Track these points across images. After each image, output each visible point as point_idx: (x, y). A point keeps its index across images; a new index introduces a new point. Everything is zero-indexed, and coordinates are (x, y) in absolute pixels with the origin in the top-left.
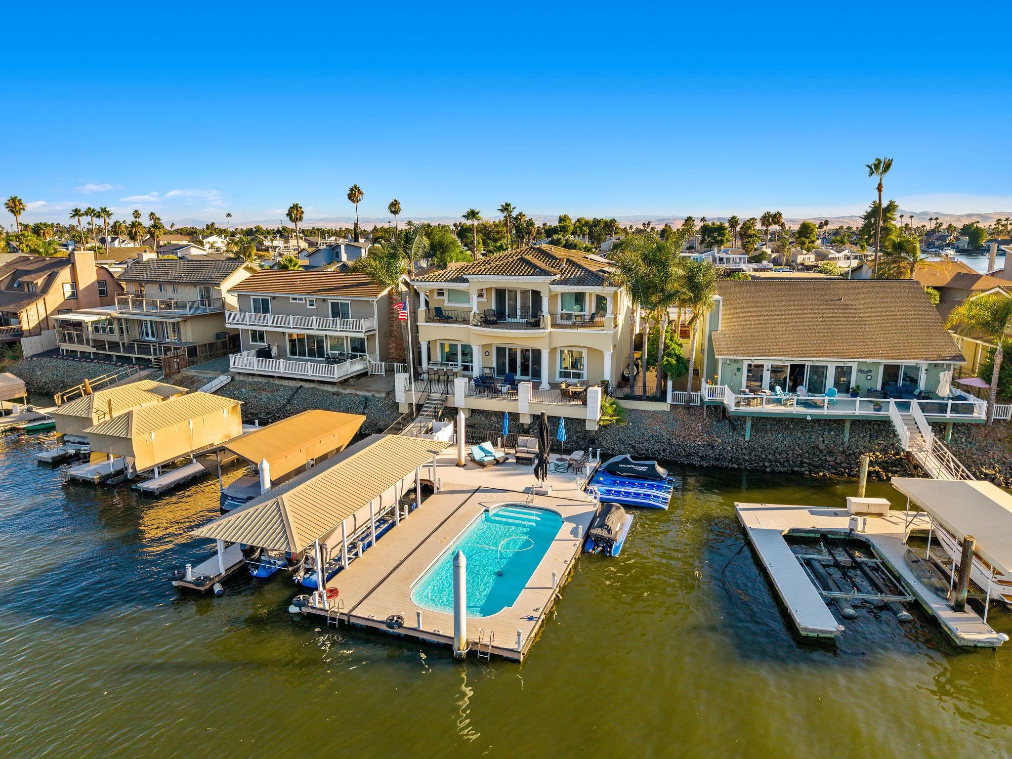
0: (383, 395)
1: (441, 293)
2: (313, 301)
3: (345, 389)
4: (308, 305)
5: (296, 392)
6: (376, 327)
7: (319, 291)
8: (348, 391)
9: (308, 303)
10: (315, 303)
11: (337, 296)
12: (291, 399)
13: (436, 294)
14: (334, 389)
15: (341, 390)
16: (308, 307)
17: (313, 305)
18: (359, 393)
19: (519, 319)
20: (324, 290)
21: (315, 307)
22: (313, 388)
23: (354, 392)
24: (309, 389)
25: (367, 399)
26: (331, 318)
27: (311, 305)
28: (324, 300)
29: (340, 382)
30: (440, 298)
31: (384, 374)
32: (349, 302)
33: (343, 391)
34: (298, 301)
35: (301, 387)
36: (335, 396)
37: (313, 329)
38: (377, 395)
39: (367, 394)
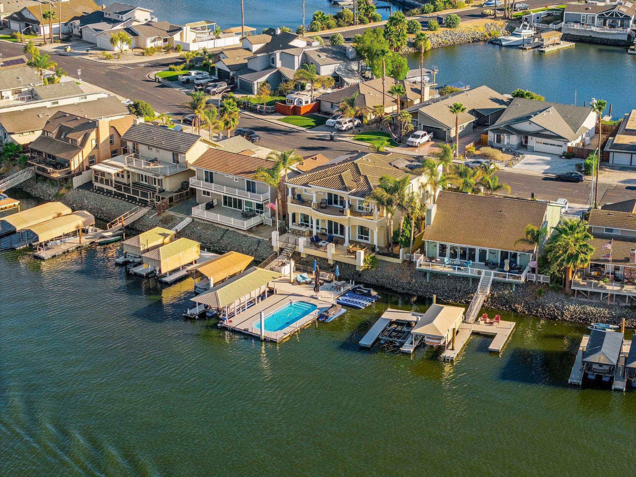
0: (268, 240)
2: (237, 178)
4: (234, 179)
5: (225, 233)
6: (269, 197)
8: (251, 235)
11: (250, 179)
12: (223, 236)
14: (244, 233)
15: (247, 234)
16: (234, 181)
18: (256, 237)
19: (339, 206)
20: (244, 173)
21: (238, 181)
22: (234, 231)
23: (253, 236)
24: (232, 231)
25: (259, 242)
26: (246, 191)
27: (236, 180)
28: (243, 179)
29: (247, 230)
31: (271, 225)
32: (256, 181)
33: (249, 235)
34: (229, 177)
35: (228, 229)
36: (244, 237)
37: (237, 196)
38: (265, 239)
39: (260, 238)
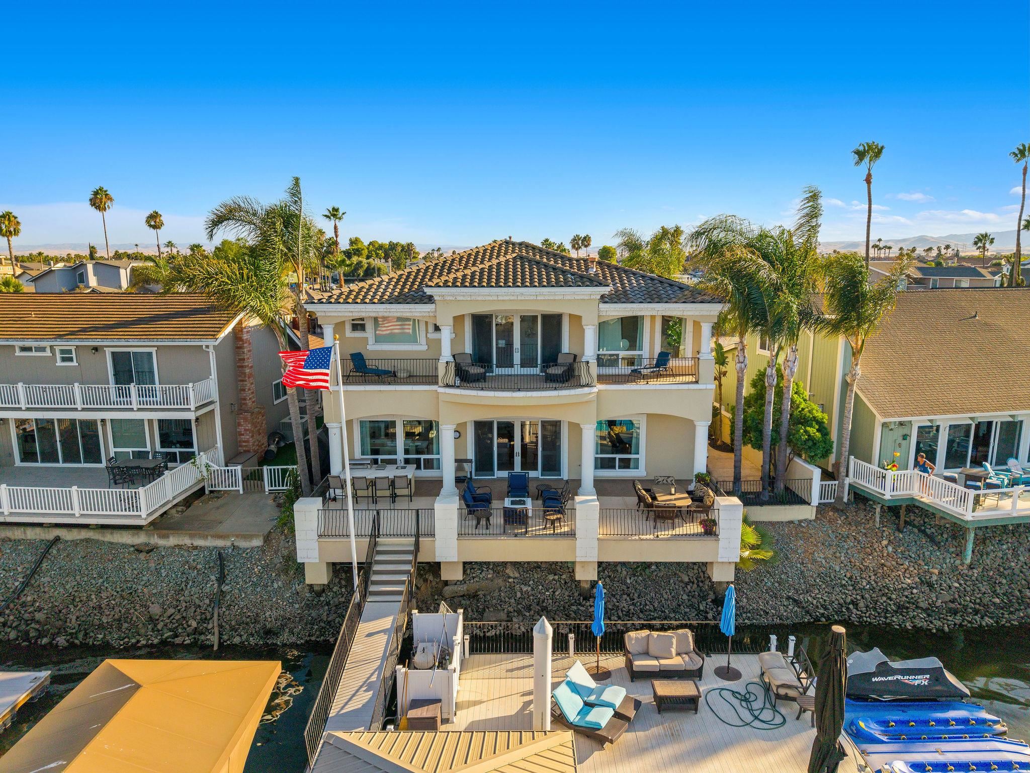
0: (257, 542)
1: (358, 326)
2: (70, 352)
3: (166, 537)
4: (58, 359)
5: (44, 556)
6: (215, 396)
7: (84, 330)
8: (172, 541)
9: (58, 356)
10: (74, 355)
11: (127, 340)
12: (34, 572)
13: (348, 327)
14: (140, 539)
15: (155, 540)
16: (59, 363)
17: (71, 359)
18: (200, 543)
19: (517, 370)
20: (96, 329)
21: (75, 363)
22: (87, 540)
23: (187, 541)
24: (75, 543)
25: (221, 558)
26: (112, 385)
27: (64, 359)
28: (96, 349)
29: (152, 523)
30: (358, 334)
31: (241, 489)
32: (153, 350)
33: (162, 542)
34: (34, 354)
35: (57, 539)
36: (142, 556)
37: (76, 410)
38: (243, 544)
39: (220, 543)
